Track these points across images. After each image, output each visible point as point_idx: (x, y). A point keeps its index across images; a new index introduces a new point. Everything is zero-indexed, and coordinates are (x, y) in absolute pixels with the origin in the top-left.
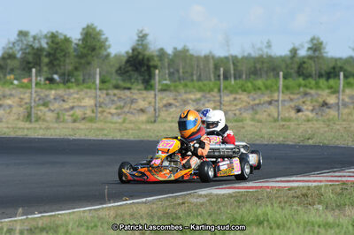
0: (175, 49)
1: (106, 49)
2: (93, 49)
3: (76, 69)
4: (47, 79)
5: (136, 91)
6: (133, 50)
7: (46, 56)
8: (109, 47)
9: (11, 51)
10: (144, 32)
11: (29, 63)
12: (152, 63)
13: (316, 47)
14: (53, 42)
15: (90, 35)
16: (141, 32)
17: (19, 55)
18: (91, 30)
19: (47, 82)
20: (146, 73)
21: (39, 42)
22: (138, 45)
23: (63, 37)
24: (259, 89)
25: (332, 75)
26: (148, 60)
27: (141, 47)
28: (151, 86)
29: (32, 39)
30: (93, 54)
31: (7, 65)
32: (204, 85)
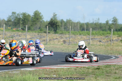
0: (67, 20)
1: (42, 19)
3: (31, 26)
4: (22, 29)
5: (52, 34)
6: (51, 19)
7: (22, 21)
9: (10, 19)
10: (55, 14)
11: (16, 23)
12: (57, 24)
13: (115, 20)
14: (24, 16)
15: (37, 14)
16: (54, 13)
17: (12, 20)
18: (37, 12)
19: (22, 30)
20: (55, 28)
21: (19, 16)
22: (53, 18)
23: (27, 15)
24: (94, 34)
25: (120, 30)
26: (56, 23)
28: (57, 32)
29: (17, 15)
30: (38, 20)
31: (8, 23)
32: (75, 32)
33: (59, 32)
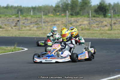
0: (114, 3)
1: (90, 3)
2: (86, 4)
3: (80, 10)
5: (101, 18)
6: (100, 3)
7: (70, 6)
8: (91, 2)
9: (58, 5)
11: (64, 9)
12: (106, 8)
14: (72, 1)
17: (61, 6)
19: (70, 15)
20: (104, 12)
21: (68, 2)
22: (102, 2)
27: (102, 3)
31: (57, 9)
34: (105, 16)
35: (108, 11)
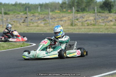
3: (86, 7)
4: (76, 10)
5: (106, 13)
7: (76, 3)
9: (64, 2)
11: (70, 5)
17: (67, 3)
26: (110, 3)
30: (92, 1)
33: (113, 11)
34: (110, 11)
35: (113, 7)
